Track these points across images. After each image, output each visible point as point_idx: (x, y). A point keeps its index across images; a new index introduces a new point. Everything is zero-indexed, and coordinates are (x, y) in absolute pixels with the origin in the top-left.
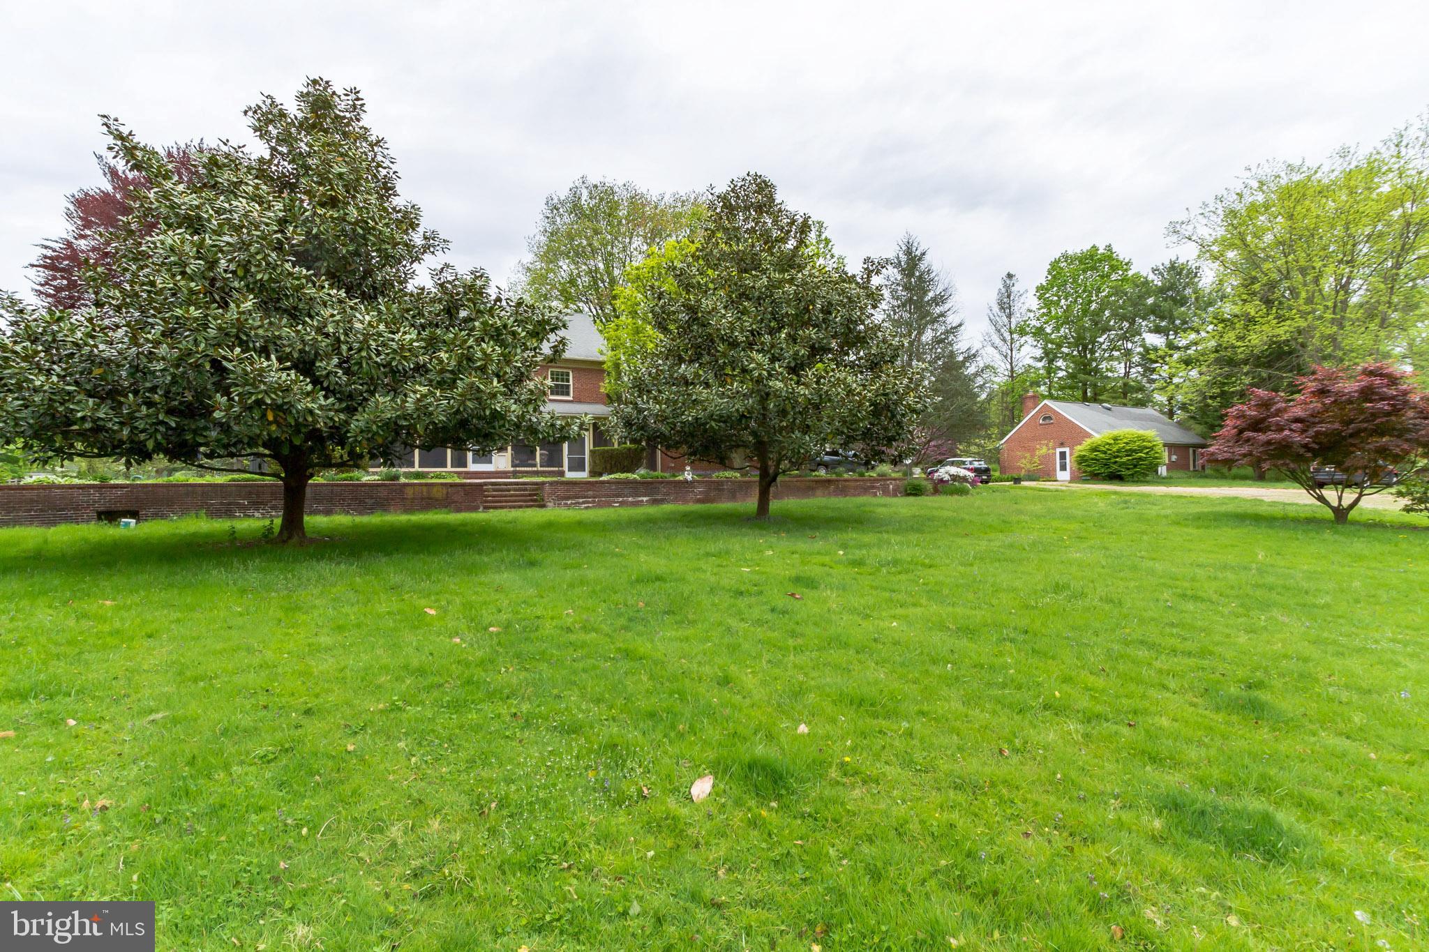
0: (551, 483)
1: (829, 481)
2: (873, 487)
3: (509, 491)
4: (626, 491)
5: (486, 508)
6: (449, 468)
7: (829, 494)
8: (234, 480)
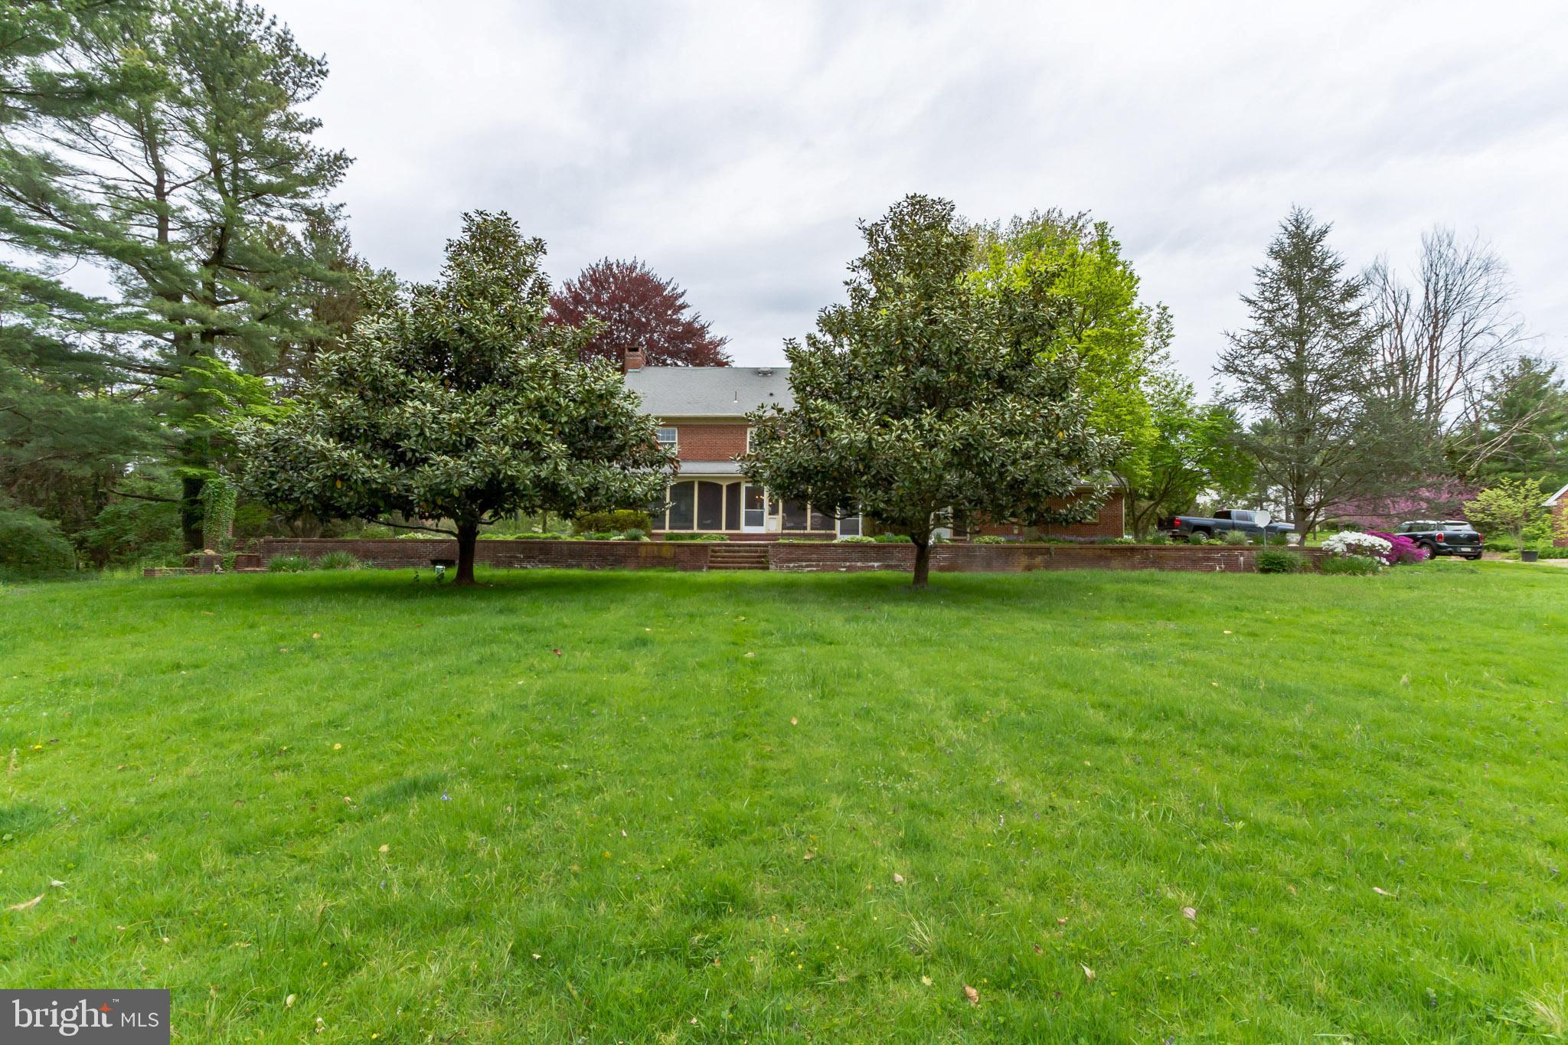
1: (1133, 550)
2: (1208, 559)
4: (854, 556)
5: (710, 568)
6: (724, 531)
7: (1134, 567)
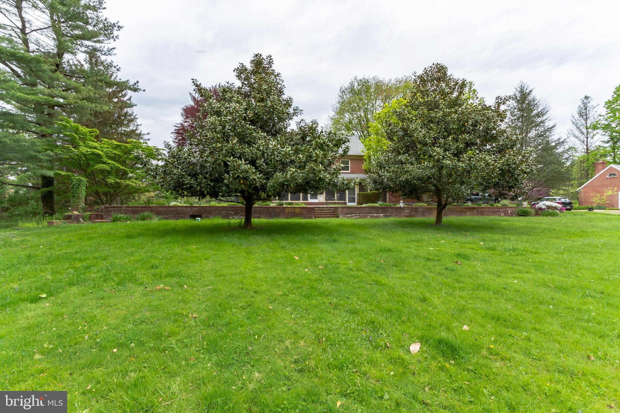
0: (341, 208)
1: (474, 208)
2: (499, 212)
3: (324, 210)
4: (373, 211)
5: (315, 217)
6: (301, 201)
7: (474, 215)
8: (229, 205)
